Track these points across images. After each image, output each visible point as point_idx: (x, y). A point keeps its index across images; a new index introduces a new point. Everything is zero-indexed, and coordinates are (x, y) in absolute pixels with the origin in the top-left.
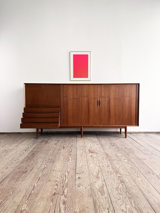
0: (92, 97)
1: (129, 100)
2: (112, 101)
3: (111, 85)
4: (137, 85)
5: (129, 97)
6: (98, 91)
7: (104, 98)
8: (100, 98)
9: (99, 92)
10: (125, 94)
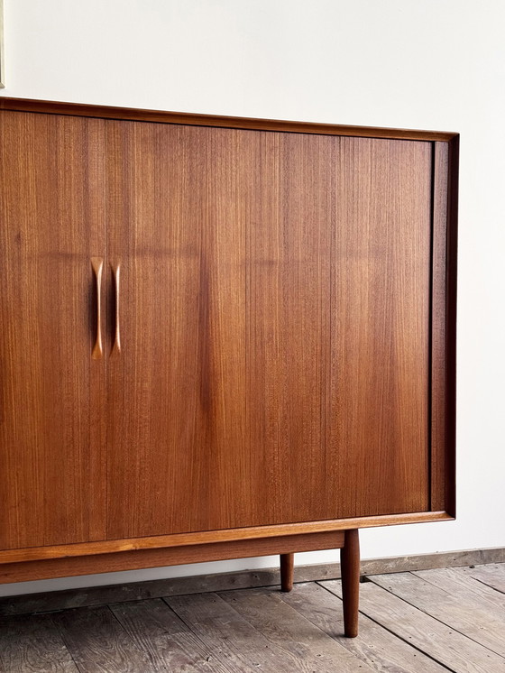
0: (33, 243)
1: (376, 286)
2: (229, 293)
3: (219, 134)
4: (441, 148)
5: (378, 252)
6: (93, 183)
7: (150, 261)
8: (111, 253)
9: (99, 198)
10: (342, 226)
